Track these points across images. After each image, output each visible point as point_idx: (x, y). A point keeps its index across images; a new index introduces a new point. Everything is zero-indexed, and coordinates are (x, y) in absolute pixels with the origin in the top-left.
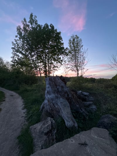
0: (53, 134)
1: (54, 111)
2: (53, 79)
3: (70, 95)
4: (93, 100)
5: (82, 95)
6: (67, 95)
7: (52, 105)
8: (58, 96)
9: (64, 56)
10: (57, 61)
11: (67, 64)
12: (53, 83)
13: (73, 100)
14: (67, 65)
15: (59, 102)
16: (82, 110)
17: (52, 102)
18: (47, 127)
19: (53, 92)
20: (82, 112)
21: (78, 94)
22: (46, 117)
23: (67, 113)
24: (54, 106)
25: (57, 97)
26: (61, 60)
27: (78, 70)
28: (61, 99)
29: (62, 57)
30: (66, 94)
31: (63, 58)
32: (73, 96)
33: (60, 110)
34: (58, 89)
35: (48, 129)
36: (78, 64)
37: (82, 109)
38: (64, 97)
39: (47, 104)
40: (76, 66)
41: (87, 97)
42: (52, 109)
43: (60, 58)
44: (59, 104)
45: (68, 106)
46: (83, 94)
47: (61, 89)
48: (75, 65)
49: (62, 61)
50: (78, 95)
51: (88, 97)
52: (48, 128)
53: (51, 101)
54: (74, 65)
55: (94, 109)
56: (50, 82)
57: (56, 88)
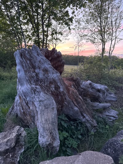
0: (16, 154)
1: (28, 115)
2: (26, 52)
3: (61, 87)
4: (113, 99)
5: (91, 90)
6: (55, 88)
7: (25, 104)
8: (36, 88)
9: (75, 8)
10: (62, 19)
11: (83, 28)
12: (28, 62)
13: (68, 98)
14: (82, 31)
15: (37, 100)
16: (84, 117)
17: (24, 100)
18: (7, 142)
19: (27, 80)
20: (84, 120)
21: (81, 86)
22: (13, 125)
23: (46, 120)
24: (27, 107)
25: (34, 91)
26: (70, 17)
27: (103, 42)
28: (42, 94)
29: (72, 11)
30: (53, 86)
31: (73, 13)
32: (68, 90)
33: (36, 114)
34: (37, 75)
35: (7, 145)
36: (106, 28)
37: (85, 115)
38: (48, 91)
39: (19, 102)
40: (102, 33)
41: (101, 95)
42: (24, 112)
43: (67, 13)
44: (35, 103)
45: (53, 108)
46: (93, 88)
47: (44, 75)
48: (99, 31)
49: (71, 20)
50: (82, 88)
51: (104, 93)
52: (9, 144)
53: (24, 97)
54: (97, 30)
55: (112, 118)
56: (22, 60)
57: (35, 72)
